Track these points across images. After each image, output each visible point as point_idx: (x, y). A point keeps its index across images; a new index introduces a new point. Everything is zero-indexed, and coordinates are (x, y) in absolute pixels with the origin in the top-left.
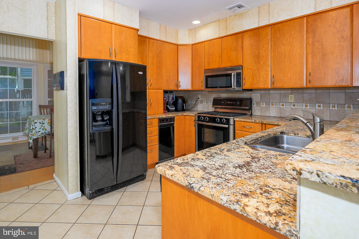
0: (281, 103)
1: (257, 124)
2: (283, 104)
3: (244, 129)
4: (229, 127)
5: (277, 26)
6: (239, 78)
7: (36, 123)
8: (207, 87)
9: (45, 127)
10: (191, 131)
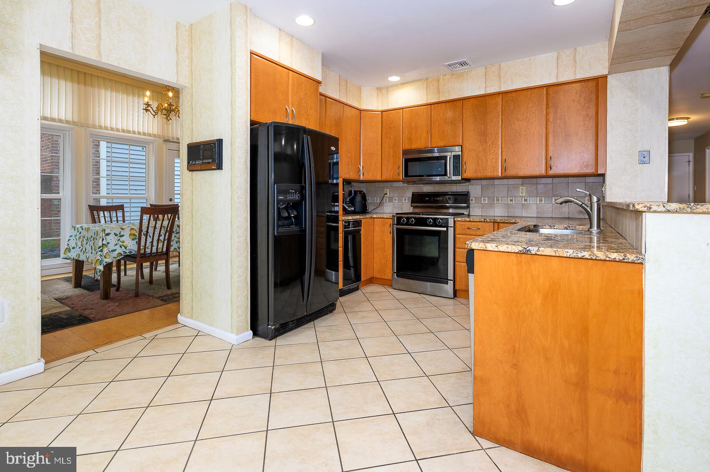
0: (509, 198)
1: (488, 224)
2: (511, 198)
3: (468, 232)
4: (447, 230)
5: (510, 95)
6: (456, 163)
7: (108, 234)
8: (406, 175)
9: (124, 242)
10: (384, 242)
